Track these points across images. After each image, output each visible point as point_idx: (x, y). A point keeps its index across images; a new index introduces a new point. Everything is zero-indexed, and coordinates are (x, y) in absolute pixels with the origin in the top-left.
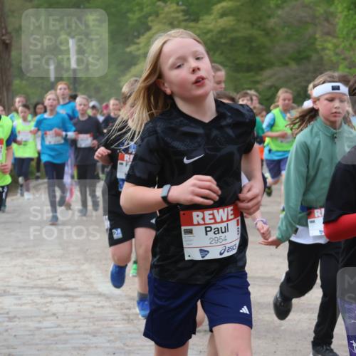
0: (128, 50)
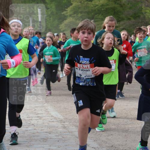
0: (63, 13)
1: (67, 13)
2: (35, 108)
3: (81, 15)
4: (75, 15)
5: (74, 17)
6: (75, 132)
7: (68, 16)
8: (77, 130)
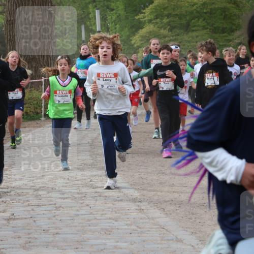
0: (137, 18)
1: (144, 17)
2: (92, 178)
3: (168, 20)
4: (158, 20)
5: (157, 23)
6: (158, 218)
7: (147, 21)
8: (162, 215)
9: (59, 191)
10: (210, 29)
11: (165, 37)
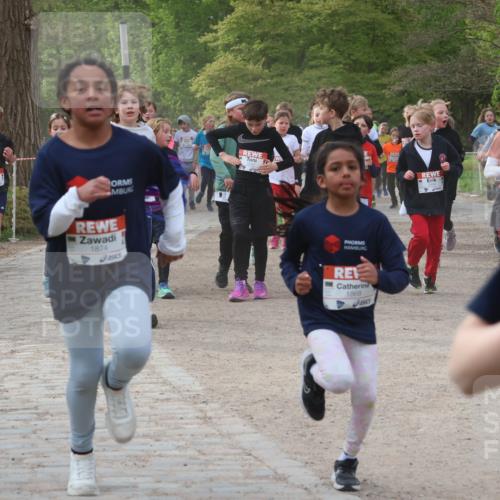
1: (216, 39)
3: (262, 46)
4: (243, 46)
5: (240, 51)
6: (239, 434)
7: (220, 48)
8: (248, 429)
9: (45, 381)
10: (345, 64)
11: (256, 79)
